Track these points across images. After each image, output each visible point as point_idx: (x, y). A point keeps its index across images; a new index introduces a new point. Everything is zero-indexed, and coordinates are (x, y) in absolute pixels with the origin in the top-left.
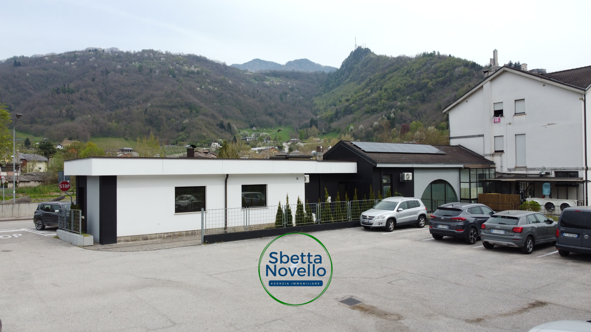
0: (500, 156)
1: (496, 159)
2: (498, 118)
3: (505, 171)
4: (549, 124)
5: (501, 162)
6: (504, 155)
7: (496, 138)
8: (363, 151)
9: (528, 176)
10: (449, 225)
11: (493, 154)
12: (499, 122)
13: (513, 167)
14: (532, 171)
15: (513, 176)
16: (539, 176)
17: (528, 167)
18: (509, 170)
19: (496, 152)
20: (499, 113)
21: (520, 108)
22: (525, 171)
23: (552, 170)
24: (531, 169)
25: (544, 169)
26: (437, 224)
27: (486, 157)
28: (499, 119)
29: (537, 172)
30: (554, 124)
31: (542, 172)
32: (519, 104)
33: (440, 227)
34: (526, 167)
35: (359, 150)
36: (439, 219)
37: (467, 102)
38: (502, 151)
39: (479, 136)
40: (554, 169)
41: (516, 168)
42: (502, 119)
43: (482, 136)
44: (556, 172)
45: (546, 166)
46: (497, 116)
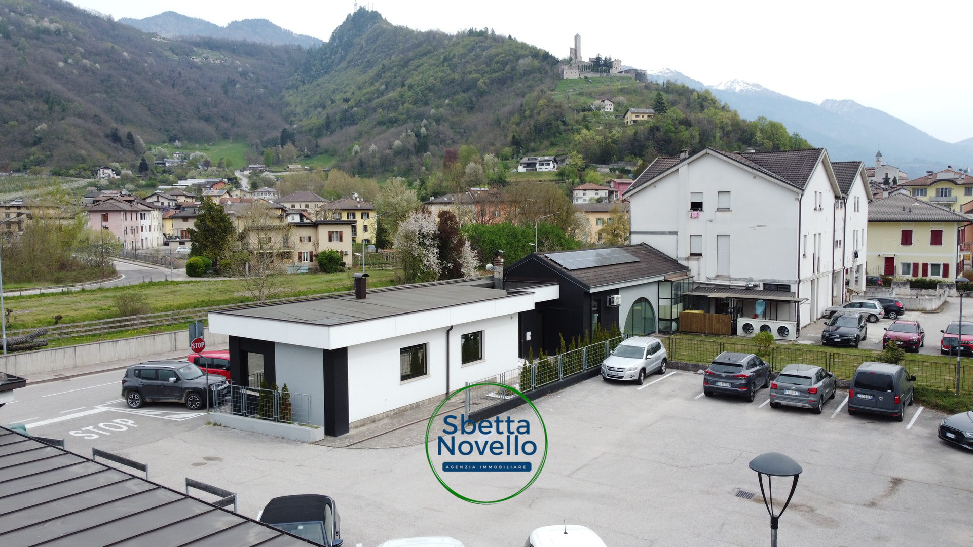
0: (698, 260)
1: (692, 265)
2: (695, 212)
3: (703, 280)
4: (759, 226)
5: (699, 268)
6: (702, 260)
7: (692, 237)
8: (565, 268)
9: (731, 287)
10: (732, 384)
11: (688, 258)
12: (697, 217)
13: (714, 275)
14: (736, 282)
15: (713, 286)
16: (745, 288)
17: (732, 276)
18: (709, 278)
19: (692, 254)
20: (697, 206)
21: (724, 202)
22: (728, 281)
23: (760, 281)
24: (736, 279)
25: (752, 280)
26: (716, 382)
27: (679, 262)
28: (698, 214)
29: (744, 284)
30: (765, 226)
31: (750, 284)
32: (722, 197)
33: (720, 384)
34: (729, 276)
35: (559, 267)
36: (720, 377)
37: (655, 187)
38: (700, 255)
39: (671, 233)
40: (763, 281)
41: (717, 277)
42: (701, 214)
43: (676, 233)
44: (764, 285)
45: (754, 277)
46: (694, 210)
